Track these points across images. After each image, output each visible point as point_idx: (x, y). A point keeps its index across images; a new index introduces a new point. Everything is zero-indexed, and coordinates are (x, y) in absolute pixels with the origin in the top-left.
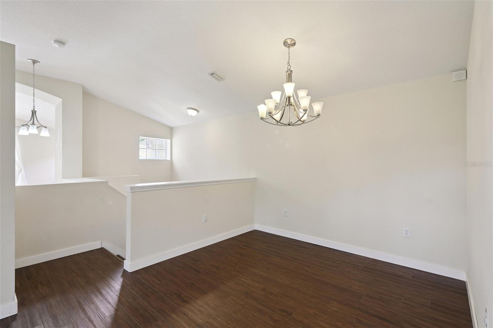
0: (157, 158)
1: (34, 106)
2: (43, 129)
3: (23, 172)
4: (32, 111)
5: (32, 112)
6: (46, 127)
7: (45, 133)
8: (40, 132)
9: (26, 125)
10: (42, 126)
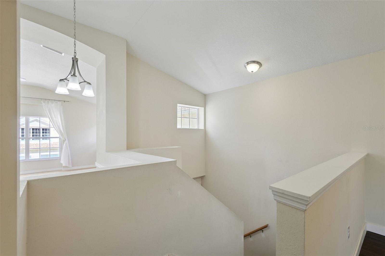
0: (191, 128)
1: (75, 53)
2: (87, 86)
3: (67, 141)
4: (73, 58)
5: (73, 61)
6: (90, 84)
7: (89, 92)
8: (83, 89)
9: (66, 79)
10: (85, 81)
